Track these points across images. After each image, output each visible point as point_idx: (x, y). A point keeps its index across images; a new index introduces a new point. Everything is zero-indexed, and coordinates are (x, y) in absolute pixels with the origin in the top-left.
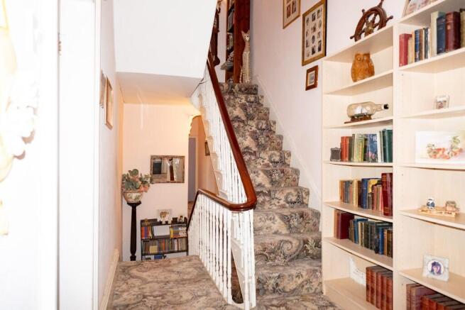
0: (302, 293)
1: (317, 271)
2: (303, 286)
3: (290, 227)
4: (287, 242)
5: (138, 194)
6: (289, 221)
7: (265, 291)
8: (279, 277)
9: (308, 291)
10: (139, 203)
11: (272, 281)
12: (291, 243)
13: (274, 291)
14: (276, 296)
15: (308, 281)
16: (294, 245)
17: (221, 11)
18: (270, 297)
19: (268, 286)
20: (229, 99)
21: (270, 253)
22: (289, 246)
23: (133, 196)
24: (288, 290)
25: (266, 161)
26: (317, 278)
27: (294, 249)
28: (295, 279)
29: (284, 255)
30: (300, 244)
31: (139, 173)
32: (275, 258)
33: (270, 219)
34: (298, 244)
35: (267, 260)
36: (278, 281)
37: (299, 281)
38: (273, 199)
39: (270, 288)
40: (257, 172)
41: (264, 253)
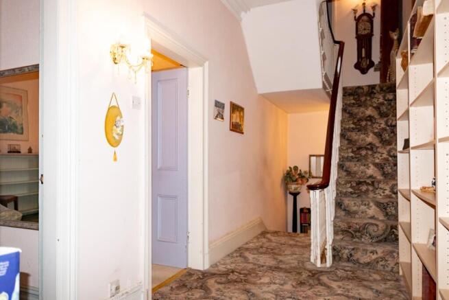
0: (378, 269)
1: (394, 252)
2: (378, 262)
3: (387, 214)
4: (372, 224)
5: (296, 186)
6: (385, 209)
7: (340, 259)
8: (353, 249)
9: (384, 268)
10: (298, 193)
11: (347, 251)
12: (377, 225)
13: (348, 260)
14: (351, 264)
15: (383, 259)
16: (380, 228)
17: (376, 15)
18: (344, 264)
19: (342, 254)
20: (366, 100)
21: (355, 232)
22: (376, 229)
23: (293, 187)
24: (361, 261)
25: (385, 156)
26: (394, 257)
27: (380, 232)
28: (368, 254)
29: (370, 235)
30: (387, 228)
31: (299, 169)
32: (361, 237)
33: (365, 205)
34: (384, 228)
35: (353, 237)
36: (352, 252)
37: (374, 257)
38: (377, 189)
39: (345, 256)
40: (368, 165)
41: (350, 230)
